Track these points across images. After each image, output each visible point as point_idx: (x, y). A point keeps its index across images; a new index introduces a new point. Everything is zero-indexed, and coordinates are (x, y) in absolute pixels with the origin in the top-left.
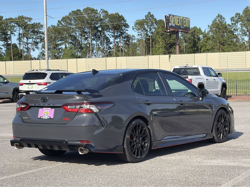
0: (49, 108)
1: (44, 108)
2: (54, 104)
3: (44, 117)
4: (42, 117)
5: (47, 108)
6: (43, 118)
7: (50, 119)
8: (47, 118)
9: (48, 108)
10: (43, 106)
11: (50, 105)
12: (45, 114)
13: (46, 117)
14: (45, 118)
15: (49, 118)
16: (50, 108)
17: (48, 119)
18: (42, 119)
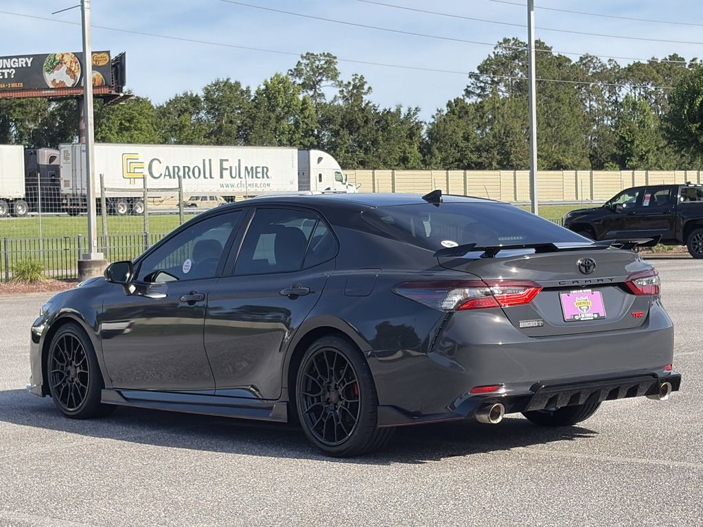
0: (588, 290)
1: (574, 292)
2: (611, 278)
3: (583, 316)
4: (577, 318)
5: (581, 291)
6: (582, 319)
7: (600, 318)
8: (592, 318)
9: (585, 291)
10: (573, 286)
11: (602, 280)
12: (582, 308)
13: (589, 316)
14: (586, 319)
15: (596, 316)
16: (590, 290)
17: (595, 319)
18: (579, 320)
